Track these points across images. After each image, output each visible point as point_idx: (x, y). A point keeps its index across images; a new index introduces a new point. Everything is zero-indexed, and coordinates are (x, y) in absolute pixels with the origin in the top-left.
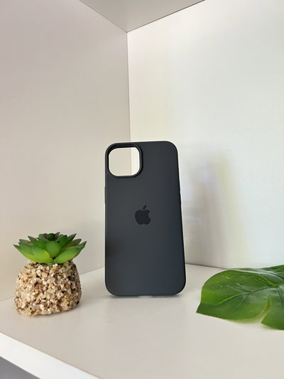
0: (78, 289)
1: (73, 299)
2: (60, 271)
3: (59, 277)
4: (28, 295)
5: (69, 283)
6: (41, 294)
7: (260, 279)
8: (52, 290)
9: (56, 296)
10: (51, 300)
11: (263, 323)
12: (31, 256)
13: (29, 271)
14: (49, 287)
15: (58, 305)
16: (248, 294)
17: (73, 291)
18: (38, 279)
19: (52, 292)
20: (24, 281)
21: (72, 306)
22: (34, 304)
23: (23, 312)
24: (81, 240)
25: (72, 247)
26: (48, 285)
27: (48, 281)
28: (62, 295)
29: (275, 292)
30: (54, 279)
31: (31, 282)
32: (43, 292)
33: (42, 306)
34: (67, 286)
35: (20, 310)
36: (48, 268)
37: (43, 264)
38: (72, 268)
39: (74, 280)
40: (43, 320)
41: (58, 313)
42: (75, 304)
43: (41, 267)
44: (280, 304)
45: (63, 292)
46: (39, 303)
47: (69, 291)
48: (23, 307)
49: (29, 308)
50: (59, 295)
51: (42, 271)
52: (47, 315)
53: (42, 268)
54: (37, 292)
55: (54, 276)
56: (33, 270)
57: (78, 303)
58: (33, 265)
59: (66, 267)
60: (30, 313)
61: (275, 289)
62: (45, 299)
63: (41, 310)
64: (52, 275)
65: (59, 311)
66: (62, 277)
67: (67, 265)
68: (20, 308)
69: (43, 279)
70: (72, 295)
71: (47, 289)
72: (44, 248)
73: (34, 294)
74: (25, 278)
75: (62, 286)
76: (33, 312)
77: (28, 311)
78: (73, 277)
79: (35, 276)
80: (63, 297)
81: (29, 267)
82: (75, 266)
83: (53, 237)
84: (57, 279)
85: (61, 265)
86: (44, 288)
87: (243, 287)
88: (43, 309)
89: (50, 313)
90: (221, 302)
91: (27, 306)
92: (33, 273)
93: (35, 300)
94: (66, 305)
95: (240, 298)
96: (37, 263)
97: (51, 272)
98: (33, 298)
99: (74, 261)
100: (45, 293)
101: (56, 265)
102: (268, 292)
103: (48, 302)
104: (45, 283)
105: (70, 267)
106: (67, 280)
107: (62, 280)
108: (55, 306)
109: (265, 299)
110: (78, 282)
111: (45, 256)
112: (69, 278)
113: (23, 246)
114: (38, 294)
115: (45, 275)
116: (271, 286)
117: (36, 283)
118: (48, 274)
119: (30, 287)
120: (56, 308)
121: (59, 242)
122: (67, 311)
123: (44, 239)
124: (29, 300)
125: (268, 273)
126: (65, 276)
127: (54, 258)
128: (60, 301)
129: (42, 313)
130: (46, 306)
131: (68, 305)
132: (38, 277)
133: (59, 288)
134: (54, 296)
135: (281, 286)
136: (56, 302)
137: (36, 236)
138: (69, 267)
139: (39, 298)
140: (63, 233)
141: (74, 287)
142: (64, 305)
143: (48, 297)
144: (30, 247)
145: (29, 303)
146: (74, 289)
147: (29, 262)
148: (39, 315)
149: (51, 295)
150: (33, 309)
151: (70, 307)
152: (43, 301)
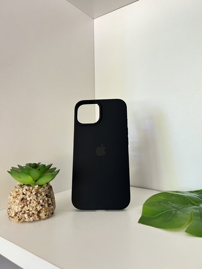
0: (53, 204)
1: (49, 211)
2: (40, 190)
3: (39, 195)
4: (17, 207)
5: (46, 199)
6: (26, 207)
7: (185, 199)
8: (34, 204)
9: (37, 209)
10: (33, 211)
11: (186, 231)
12: (19, 179)
13: (17, 190)
14: (32, 202)
15: (38, 215)
16: (177, 210)
17: (49, 205)
18: (24, 196)
19: (33, 205)
20: (14, 197)
22: (21, 214)
23: (12, 219)
24: (56, 168)
25: (49, 174)
26: (31, 200)
27: (31, 198)
28: (41, 207)
29: (196, 209)
30: (35, 196)
31: (19, 198)
32: (27, 205)
33: (26, 215)
34: (45, 201)
35: (11, 218)
36: (31, 188)
37: (28, 185)
38: (49, 189)
39: (50, 197)
40: (27, 225)
41: (38, 220)
42: (51, 214)
43: (26, 187)
44: (199, 218)
45: (42, 206)
46: (24, 213)
47: (46, 205)
48: (12, 216)
49: (17, 217)
50: (39, 208)
51: (26, 190)
52: (30, 222)
54: (23, 206)
55: (35, 194)
56: (21, 189)
57: (52, 214)
58: (21, 186)
59: (44, 188)
60: (17, 221)
61: (197, 207)
62: (28, 210)
63: (25, 218)
64: (34, 193)
65: (38, 219)
66: (41, 195)
67: (45, 186)
68: (10, 216)
69: (27, 196)
70: (49, 208)
71: (30, 203)
72: (29, 174)
73: (21, 206)
74: (15, 195)
75: (41, 201)
76: (20, 220)
77: (16, 219)
78: (50, 195)
79: (22, 193)
80: (42, 209)
81: (18, 187)
82: (51, 187)
83: (35, 166)
84: (37, 196)
86: (28, 203)
87: (173, 205)
88: (27, 218)
89: (32, 220)
90: (157, 216)
91: (16, 215)
92: (21, 192)
93: (21, 211)
94: (44, 215)
95: (170, 213)
96: (24, 184)
97: (33, 191)
98: (20, 209)
99: (51, 183)
100: (29, 206)
101: (37, 186)
102: (191, 209)
103: (31, 213)
104: (28, 199)
106: (45, 197)
107: (41, 197)
108: (36, 216)
109: (189, 214)
110: (53, 199)
111: (29, 179)
112: (47, 196)
113: (14, 172)
114: (24, 207)
115: (29, 193)
116: (193, 205)
117: (23, 199)
118: (31, 193)
119: (18, 202)
120: (37, 217)
121: (39, 170)
122: (45, 219)
123: (29, 167)
124: (17, 211)
125: (192, 195)
126: (43, 194)
127: (36, 181)
128: (39, 212)
129: (26, 220)
130: (29, 216)
131: (45, 215)
132: (23, 194)
133: (39, 203)
134: (35, 209)
135: (201, 205)
136: (36, 213)
137: (23, 165)
138: (46, 188)
139: (24, 209)
140: (42, 163)
141: (50, 202)
142: (42, 215)
143: (31, 209)
144: (18, 172)
145: (17, 213)
146: (50, 204)
147: (18, 183)
148: (24, 222)
149: (33, 207)
150: (20, 218)
151: (47, 216)
152: (27, 212)
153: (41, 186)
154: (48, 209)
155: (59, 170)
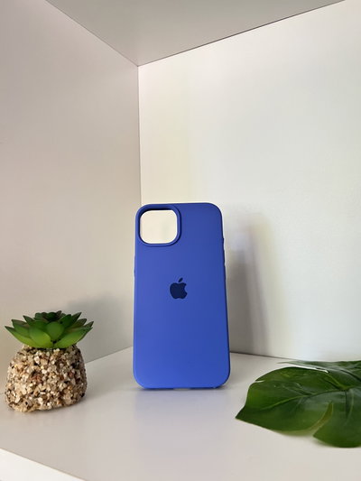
0: (83, 379)
1: (78, 391)
2: (63, 357)
3: (61, 365)
4: (24, 386)
5: (73, 371)
6: (40, 386)
7: (326, 379)
8: (54, 380)
9: (58, 388)
10: (52, 393)
12: (28, 340)
13: (25, 357)
14: (50, 376)
15: (60, 398)
16: (306, 399)
17: (77, 380)
18: (36, 367)
19: (53, 382)
20: (18, 370)
21: (76, 399)
22: (31, 398)
23: (16, 408)
24: (85, 320)
25: (77, 329)
26: (49, 374)
27: (48, 370)
28: (65, 385)
29: (342, 396)
30: (56, 367)
31: (28, 371)
32: (42, 383)
33: (40, 400)
34: (71, 375)
35: (13, 405)
36: (48, 354)
37: (42, 349)
38: (76, 354)
39: (79, 367)
40: (42, 416)
41: (60, 407)
42: (80, 397)
43: (39, 353)
45: (66, 382)
46: (38, 397)
47: (73, 382)
48: (16, 402)
49: (24, 403)
50: (62, 386)
51: (40, 357)
52: (46, 411)
53: (41, 354)
54: (35, 383)
55: (56, 364)
56: (30, 357)
57: (83, 395)
58: (28, 350)
59: (69, 353)
60: (25, 409)
62: (44, 391)
63: (39, 405)
64: (53, 363)
65: (60, 405)
66: (65, 364)
67: (70, 350)
68: (13, 403)
69: (42, 367)
70: (77, 386)
71: (47, 378)
72: (44, 330)
73: (31, 385)
74: (20, 366)
75: (65, 375)
76: (29, 408)
77: (23, 406)
78: (77, 365)
79: (32, 363)
80: (66, 388)
81: (25, 352)
82: (79, 351)
83: (54, 317)
84: (59, 367)
85: (63, 350)
86: (44, 378)
87: (304, 389)
88: (41, 403)
89: (50, 408)
90: (271, 407)
91: (21, 401)
92: (30, 360)
93: (32, 393)
94: (69, 398)
95: (294, 402)
96: (33, 348)
97: (52, 358)
98: (29, 390)
99: (79, 346)
100: (45, 384)
101: (58, 350)
102: (330, 398)
103: (48, 395)
104: (44, 372)
105: (74, 352)
106: (71, 367)
107: (65, 368)
108: (56, 400)
110: (83, 370)
111: (44, 339)
112: (74, 365)
113: (18, 328)
114: (36, 385)
115: (44, 363)
116: (339, 389)
117: (34, 373)
119: (27, 377)
120: (58, 402)
121: (61, 323)
122: (71, 405)
123: (42, 319)
124: (24, 393)
126: (68, 364)
127: (55, 342)
128: (62, 394)
129: (41, 408)
130: (47, 401)
131: (72, 398)
132: (36, 364)
134: (55, 388)
135: (352, 391)
136: (57, 394)
137: (33, 316)
139: (37, 389)
141: (79, 376)
142: (67, 398)
143: (49, 389)
144: (28, 329)
145: (24, 396)
146: (79, 379)
147: (23, 346)
148: (37, 410)
149: (52, 386)
150: (30, 404)
151: (74, 400)
152: (42, 393)
154: (76, 389)
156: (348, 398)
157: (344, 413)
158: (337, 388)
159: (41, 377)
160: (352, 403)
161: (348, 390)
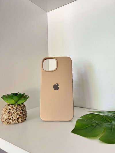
0: (26, 114)
2: (18, 107)
3: (18, 110)
4: (6, 116)
5: (22, 112)
6: (11, 116)
7: (104, 118)
8: (15, 114)
10: (15, 118)
12: (7, 101)
13: (6, 107)
15: (17, 120)
16: (97, 125)
18: (10, 110)
19: (15, 115)
21: (23, 121)
22: (8, 120)
23: (4, 123)
24: (27, 95)
26: (14, 112)
27: (13, 111)
28: (19, 116)
30: (16, 110)
31: (7, 111)
32: (12, 115)
33: (11, 120)
34: (21, 113)
35: (3, 122)
36: (14, 106)
39: (24, 111)
40: (12, 126)
41: (17, 123)
42: (24, 120)
43: (11, 106)
45: (19, 115)
46: (10, 119)
47: (22, 115)
48: (4, 121)
50: (18, 116)
51: (11, 107)
52: (13, 124)
55: (16, 109)
57: (25, 120)
59: (21, 106)
60: (6, 123)
62: (12, 118)
64: (15, 109)
65: (17, 122)
66: (19, 110)
67: (21, 105)
68: (3, 121)
69: (11, 110)
71: (13, 114)
72: (12, 98)
73: (8, 116)
74: (5, 110)
75: (19, 113)
76: (8, 123)
78: (24, 110)
80: (19, 117)
81: (7, 105)
82: (24, 105)
83: (16, 94)
84: (17, 110)
86: (12, 114)
87: (96, 121)
88: (11, 122)
89: (14, 123)
91: (5, 120)
92: (8, 108)
93: (8, 118)
96: (10, 104)
98: (8, 117)
99: (25, 103)
101: (17, 105)
103: (13, 119)
104: (12, 112)
106: (21, 111)
108: (16, 121)
111: (13, 101)
113: (4, 97)
114: (10, 116)
115: (12, 109)
117: (9, 112)
118: (14, 108)
119: (7, 113)
121: (18, 96)
123: (13, 95)
126: (20, 109)
127: (16, 102)
128: (18, 119)
130: (13, 121)
131: (21, 120)
132: (10, 109)
137: (10, 94)
139: (10, 117)
140: (20, 93)
142: (20, 120)
143: (13, 117)
144: (7, 98)
145: (6, 119)
146: (24, 114)
147: (7, 104)
148: (10, 124)
149: (15, 116)
150: (8, 122)
151: (22, 121)
152: (11, 118)
153: (19, 105)
154: (23, 117)
155: (29, 96)
156: (112, 125)
157: (110, 130)
158: (108, 121)
159: (11, 113)
160: (113, 127)
161: (111, 122)
